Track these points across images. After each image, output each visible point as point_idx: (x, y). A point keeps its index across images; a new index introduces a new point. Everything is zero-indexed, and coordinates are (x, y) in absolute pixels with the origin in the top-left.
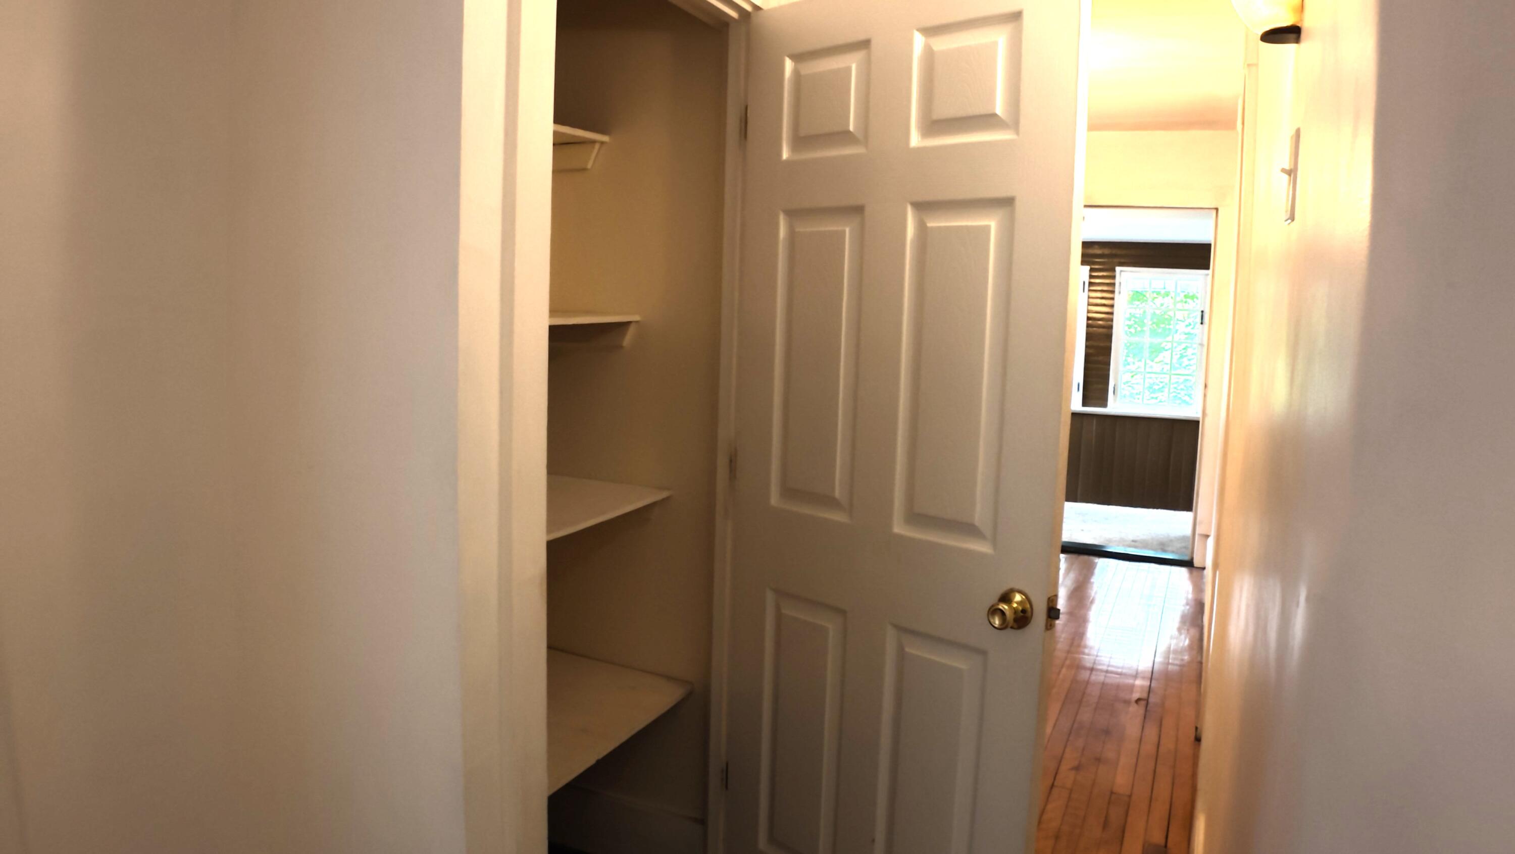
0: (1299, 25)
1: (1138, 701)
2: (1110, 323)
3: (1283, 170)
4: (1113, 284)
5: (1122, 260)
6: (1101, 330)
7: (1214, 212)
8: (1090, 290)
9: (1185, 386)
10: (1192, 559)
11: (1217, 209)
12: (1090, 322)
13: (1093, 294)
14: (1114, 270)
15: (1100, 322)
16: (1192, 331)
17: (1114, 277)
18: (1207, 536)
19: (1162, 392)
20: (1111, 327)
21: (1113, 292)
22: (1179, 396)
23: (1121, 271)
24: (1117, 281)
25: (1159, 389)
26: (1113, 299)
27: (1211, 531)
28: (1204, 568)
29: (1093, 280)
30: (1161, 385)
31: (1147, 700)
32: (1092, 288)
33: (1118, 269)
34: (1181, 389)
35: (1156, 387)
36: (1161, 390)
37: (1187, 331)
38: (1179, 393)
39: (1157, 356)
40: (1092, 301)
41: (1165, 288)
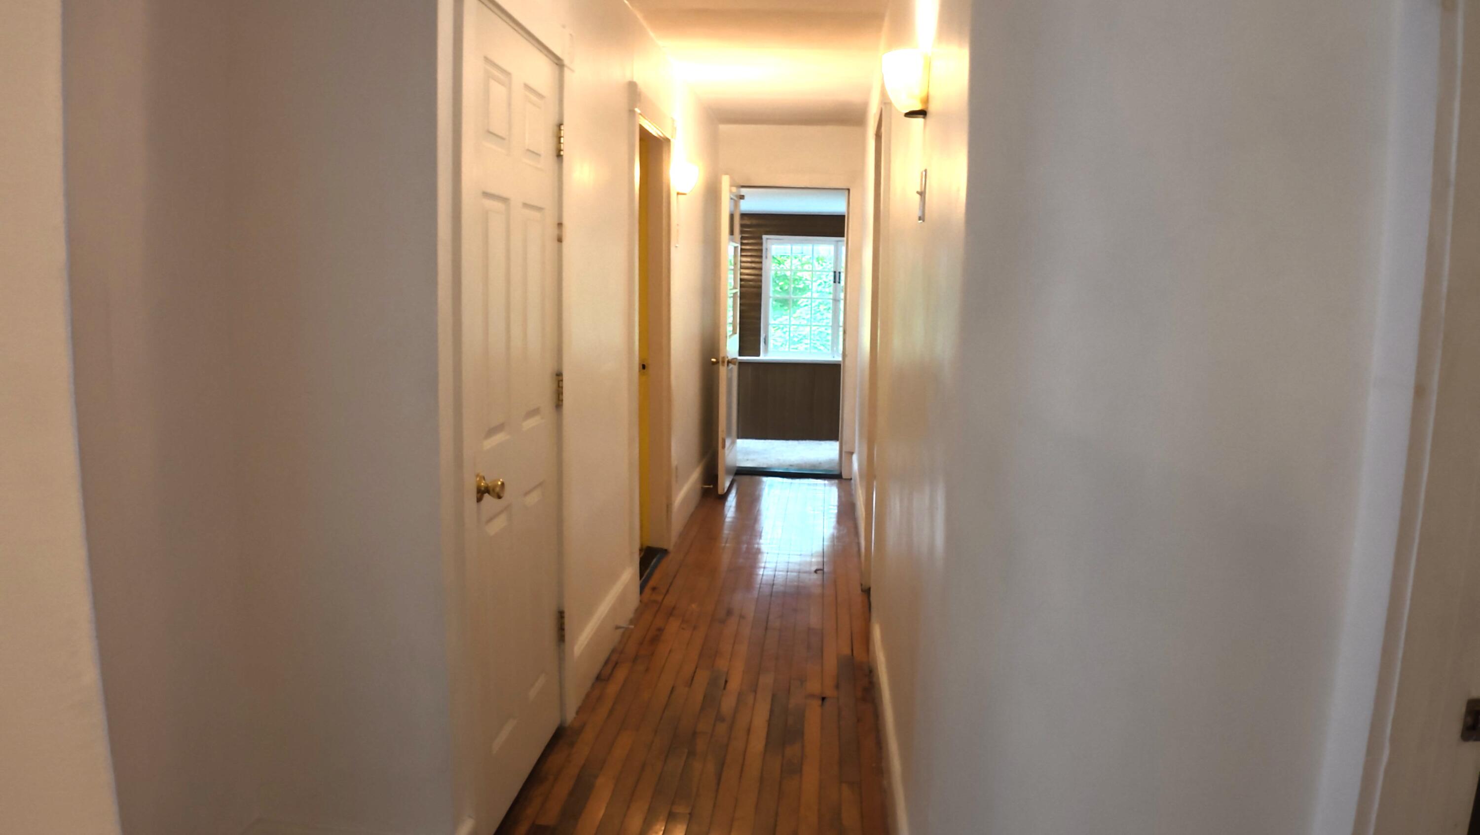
0: (925, 110)
1: (816, 571)
2: (759, 283)
3: (918, 193)
4: (761, 250)
5: (768, 230)
6: (752, 290)
7: (847, 191)
8: (742, 256)
9: (820, 337)
10: (841, 473)
11: (849, 190)
12: (742, 283)
13: (744, 259)
14: (761, 238)
15: (751, 283)
16: (823, 290)
17: (761, 244)
18: (852, 453)
19: (801, 343)
20: (760, 287)
21: (761, 257)
22: (816, 346)
23: (767, 239)
24: (764, 247)
25: (798, 341)
26: (761, 263)
27: (854, 448)
28: (851, 479)
29: (744, 247)
30: (800, 337)
31: (823, 570)
32: (743, 254)
33: (765, 237)
34: (817, 340)
35: (796, 339)
36: (800, 342)
37: (819, 290)
38: (815, 344)
39: (794, 313)
40: (743, 264)
41: (802, 253)
